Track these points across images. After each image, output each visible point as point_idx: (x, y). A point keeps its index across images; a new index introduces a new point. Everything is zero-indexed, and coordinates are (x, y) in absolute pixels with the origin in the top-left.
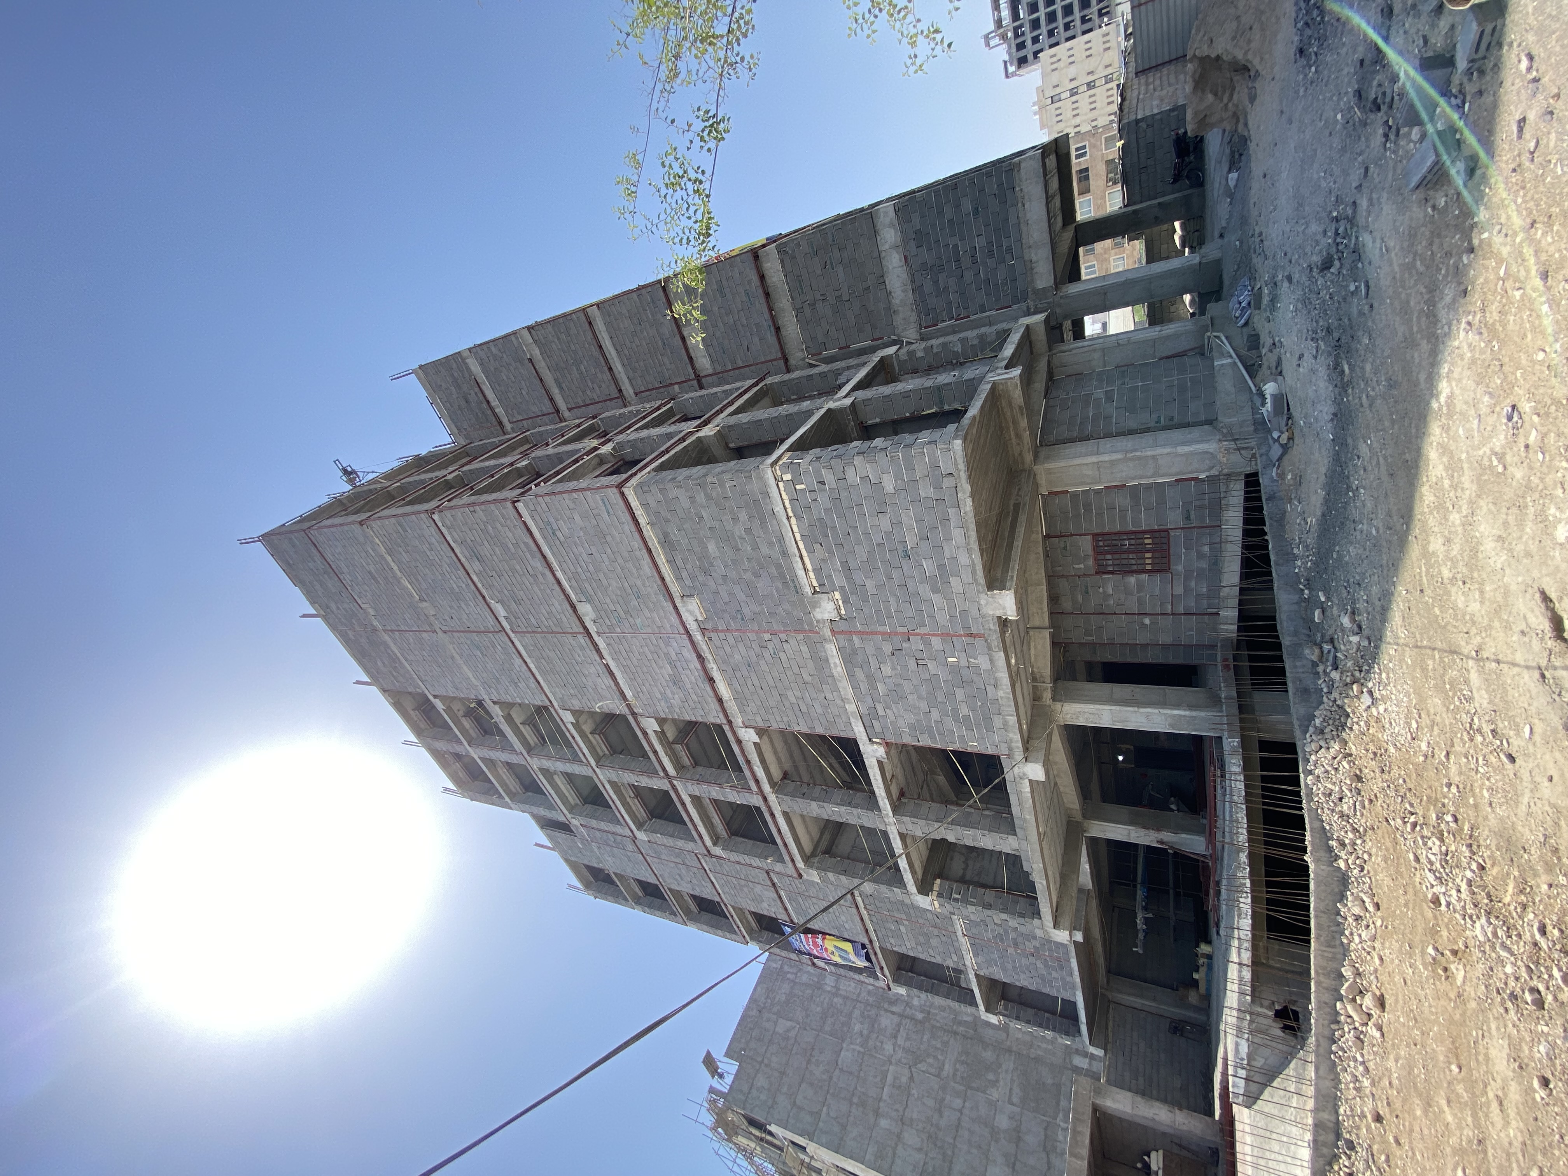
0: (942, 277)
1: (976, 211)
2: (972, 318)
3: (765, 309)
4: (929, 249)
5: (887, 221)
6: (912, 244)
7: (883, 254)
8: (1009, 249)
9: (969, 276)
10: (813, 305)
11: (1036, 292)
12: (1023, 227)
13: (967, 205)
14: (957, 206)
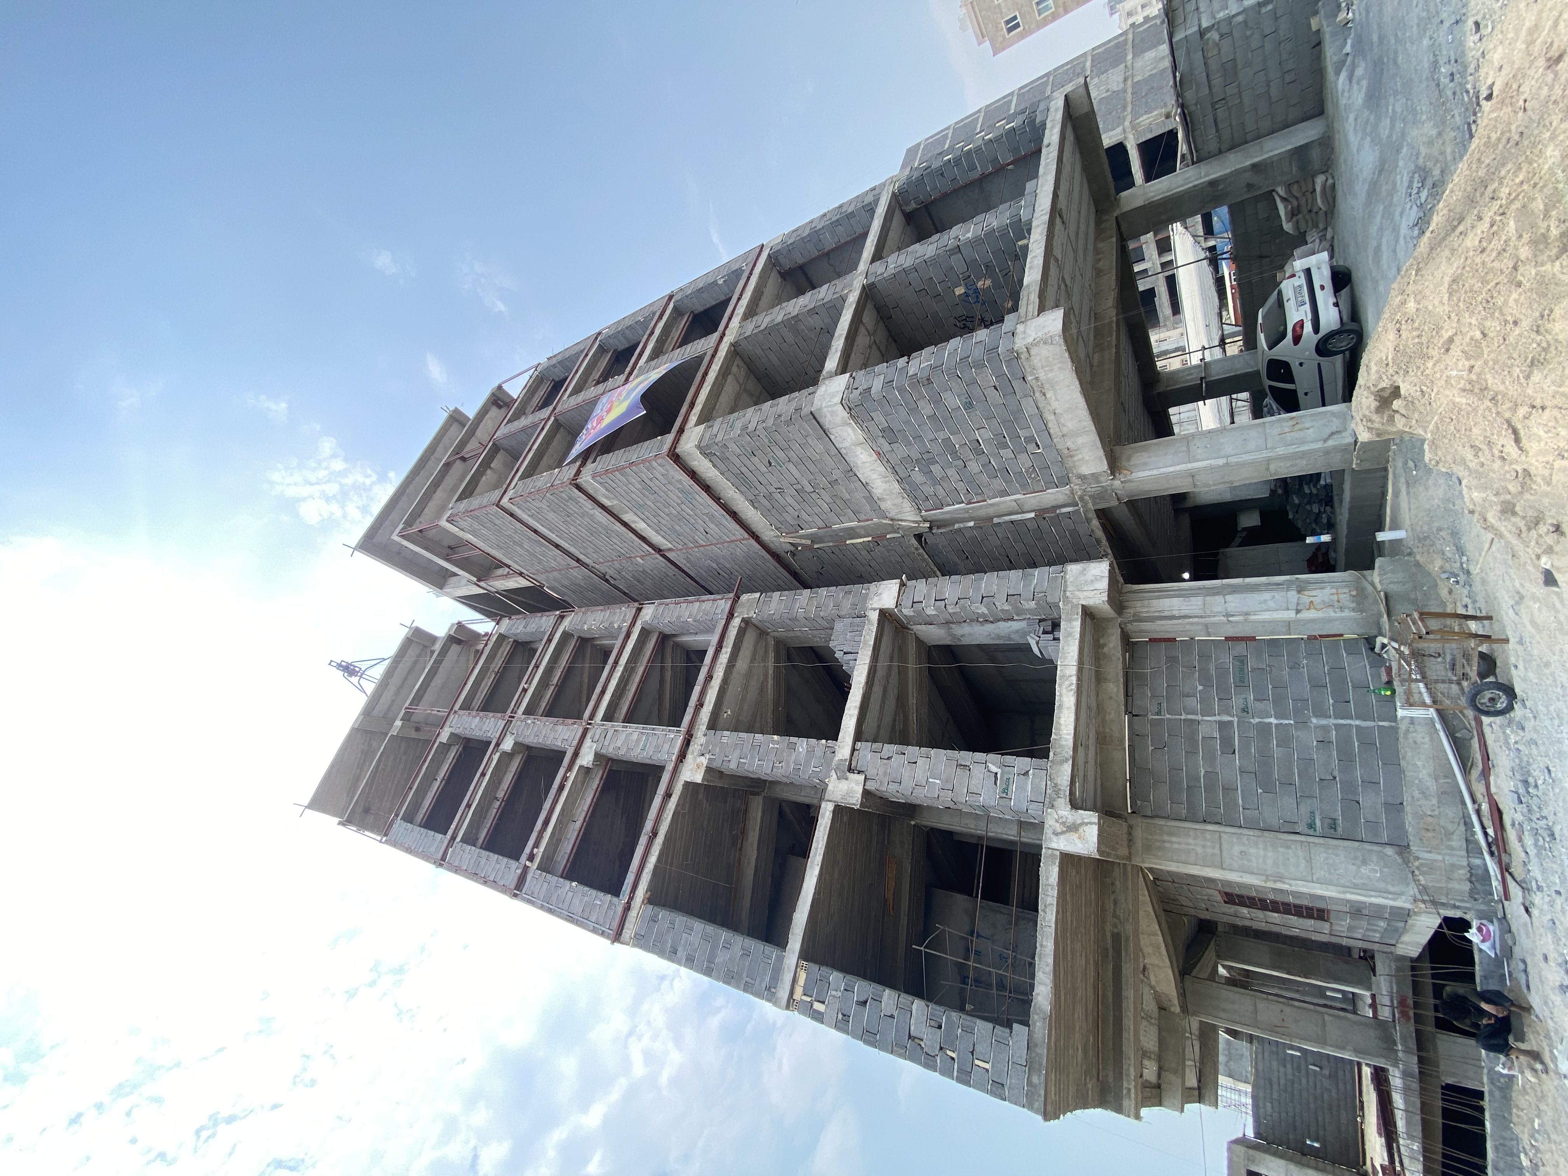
0: (936, 469)
1: (969, 406)
2: (990, 502)
3: (711, 502)
4: (908, 444)
5: (838, 419)
6: (882, 441)
7: (843, 451)
8: (1030, 439)
9: (974, 467)
10: (769, 497)
11: (1082, 477)
12: (1049, 417)
13: (953, 400)
14: (937, 400)
